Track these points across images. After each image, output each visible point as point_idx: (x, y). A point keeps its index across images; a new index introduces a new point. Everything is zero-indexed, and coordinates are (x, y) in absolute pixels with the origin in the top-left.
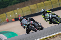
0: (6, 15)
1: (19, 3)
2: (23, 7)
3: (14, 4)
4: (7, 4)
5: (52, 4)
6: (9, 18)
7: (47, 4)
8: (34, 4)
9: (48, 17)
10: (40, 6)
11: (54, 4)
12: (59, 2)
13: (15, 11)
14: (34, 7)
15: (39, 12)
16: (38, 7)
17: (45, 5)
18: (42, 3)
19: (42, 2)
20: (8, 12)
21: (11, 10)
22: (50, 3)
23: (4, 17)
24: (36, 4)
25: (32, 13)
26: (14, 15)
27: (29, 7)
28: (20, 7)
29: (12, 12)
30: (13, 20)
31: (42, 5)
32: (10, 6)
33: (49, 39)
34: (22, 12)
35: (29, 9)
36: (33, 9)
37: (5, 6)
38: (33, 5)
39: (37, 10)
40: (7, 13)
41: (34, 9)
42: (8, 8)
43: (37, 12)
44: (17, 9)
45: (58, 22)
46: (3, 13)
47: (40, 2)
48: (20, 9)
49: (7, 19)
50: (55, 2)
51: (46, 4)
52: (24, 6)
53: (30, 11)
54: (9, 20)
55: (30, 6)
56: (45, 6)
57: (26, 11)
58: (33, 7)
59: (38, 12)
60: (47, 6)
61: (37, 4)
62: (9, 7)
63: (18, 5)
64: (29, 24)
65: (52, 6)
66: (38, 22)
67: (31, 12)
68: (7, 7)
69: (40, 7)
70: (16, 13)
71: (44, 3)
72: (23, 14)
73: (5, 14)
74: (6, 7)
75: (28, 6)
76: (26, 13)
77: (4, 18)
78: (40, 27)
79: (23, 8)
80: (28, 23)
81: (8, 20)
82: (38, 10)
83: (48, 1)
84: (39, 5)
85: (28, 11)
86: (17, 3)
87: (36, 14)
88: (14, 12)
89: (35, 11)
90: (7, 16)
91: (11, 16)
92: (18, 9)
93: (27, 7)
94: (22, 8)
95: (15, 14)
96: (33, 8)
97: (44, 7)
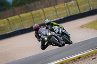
5: (33, 18)
7: (24, 18)
8: (3, 19)
12: (44, 15)
14: (4, 23)
15: (13, 31)
16: (11, 23)
17: (22, 20)
18: (17, 17)
19: (17, 15)
22: (29, 16)
24: (6, 18)
31: (16, 19)
39: (8, 28)
41: (4, 27)
43: (9, 32)
50: (38, 15)
56: (22, 21)
59: (11, 32)
60: (26, 21)
61: (8, 18)
65: (34, 22)
69: (13, 23)
71: (20, 17)
82: (11, 28)
83: (26, 14)
87: (6, 34)
89: (5, 30)
97: (21, 23)
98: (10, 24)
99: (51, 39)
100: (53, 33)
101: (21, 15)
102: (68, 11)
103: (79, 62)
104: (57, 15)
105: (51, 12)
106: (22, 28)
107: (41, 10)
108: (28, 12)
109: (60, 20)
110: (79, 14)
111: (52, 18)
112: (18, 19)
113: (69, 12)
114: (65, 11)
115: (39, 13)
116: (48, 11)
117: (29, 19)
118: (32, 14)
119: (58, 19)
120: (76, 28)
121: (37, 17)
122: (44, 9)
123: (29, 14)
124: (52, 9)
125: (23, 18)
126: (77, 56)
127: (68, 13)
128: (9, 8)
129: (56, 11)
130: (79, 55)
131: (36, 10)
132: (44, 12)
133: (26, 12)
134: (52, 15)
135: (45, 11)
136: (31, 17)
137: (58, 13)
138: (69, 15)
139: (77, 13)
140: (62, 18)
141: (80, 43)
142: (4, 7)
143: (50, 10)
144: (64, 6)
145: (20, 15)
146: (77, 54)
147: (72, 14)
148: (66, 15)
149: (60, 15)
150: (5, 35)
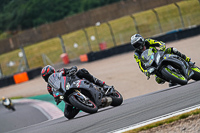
0: (63, 42)
1: (102, 4)
2: (114, 18)
3: (86, 8)
4: (66, 10)
6: (70, 52)
7: (186, 10)
8: (147, 9)
9: (151, 62)
10: (166, 16)
13: (90, 30)
14: (148, 18)
15: (164, 33)
16: (161, 18)
17: (181, 12)
18: (173, 6)
19: (171, 3)
20: (68, 32)
21: (78, 28)
23: (56, 48)
24: (152, 8)
26: (86, 43)
27: (133, 18)
28: (103, 20)
29: (80, 32)
30: (84, 57)
31: (171, 12)
32: (75, 15)
33: (192, 119)
34: (112, 33)
35: (133, 24)
36: (143, 26)
37: (58, 14)
39: (156, 27)
40: (64, 37)
41: (148, 26)
42: (67, 23)
44: (94, 25)
45: (183, 79)
46: (51, 37)
47: (167, 3)
48: (105, 24)
49: (63, 55)
51: (183, 9)
52: (116, 16)
54: (71, 60)
55: (135, 15)
56: (181, 15)
57: (123, 31)
58: (143, 17)
59: (161, 34)
61: (156, 9)
62: (69, 17)
63: (98, 11)
64: (72, 90)
66: (102, 80)
68: (65, 18)
69: (165, 19)
70: (93, 38)
71: (178, 6)
72: (114, 40)
73: (57, 40)
74: (61, 18)
75: (127, 14)
76: (121, 36)
77: (56, 52)
78: (110, 99)
79: (114, 23)
80: (68, 87)
81: (66, 58)
82: (160, 27)
84: (164, 13)
85: (128, 30)
86: (95, 6)
88: (86, 32)
89: (149, 31)
90: (64, 47)
91: (76, 45)
92: (98, 24)
93: (126, 18)
94: (111, 22)
95: (88, 38)
96: (145, 22)
97: (179, 18)
98: (158, 20)
106: (182, 28)
117: (195, 11)
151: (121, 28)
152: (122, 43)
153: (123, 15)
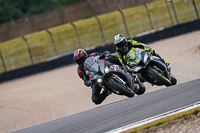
5: (101, 29)
7: (83, 30)
8: (40, 30)
10: (61, 37)
11: (109, 31)
12: (124, 22)
14: (42, 40)
15: (59, 56)
16: (55, 39)
17: (78, 32)
18: (68, 26)
19: (67, 22)
22: (94, 25)
24: (46, 28)
25: (35, 62)
27: (26, 40)
31: (66, 32)
35: (25, 47)
36: (36, 48)
38: (37, 34)
39: (50, 49)
41: (42, 48)
43: (51, 59)
47: (63, 23)
50: (111, 23)
53: (28, 55)
55: (27, 37)
56: (77, 35)
58: (36, 39)
59: (56, 57)
60: (86, 36)
61: (50, 30)
65: (103, 37)
67: (31, 57)
69: (60, 40)
71: (74, 26)
72: (4, 65)
82: (55, 50)
84: (59, 34)
85: (20, 53)
89: (43, 53)
93: (18, 40)
96: (38, 44)
97: (76, 39)
98: (53, 42)
99: (111, 81)
100: (115, 67)
101: (77, 23)
102: (173, 14)
103: (196, 121)
104: (151, 23)
105: (138, 16)
107: (118, 13)
108: (91, 17)
109: (157, 33)
110: (195, 21)
111: (141, 28)
112: (70, 31)
113: (176, 17)
114: (167, 15)
115: (113, 19)
116: (132, 16)
117: (93, 31)
118: (98, 20)
119: (153, 31)
120: (190, 50)
121: (109, 27)
122: (124, 11)
123: (93, 20)
124: (140, 11)
125: (81, 29)
126: (191, 108)
127: (174, 19)
128: (52, 9)
129: (149, 16)
130: (195, 106)
131: (107, 12)
132: (124, 17)
133: (87, 17)
134: (139, 23)
135: (125, 14)
136: (98, 27)
137: (153, 19)
138: (175, 24)
139: (193, 20)
140: (162, 29)
141: (196, 80)
142: (41, 7)
143: (137, 13)
144: (165, 5)
145: (75, 23)
146: (192, 103)
147: (181, 22)
148: (168, 24)
149: (156, 23)
150: (42, 64)
151: (12, 51)
152: (14, 68)
153: (13, 37)
